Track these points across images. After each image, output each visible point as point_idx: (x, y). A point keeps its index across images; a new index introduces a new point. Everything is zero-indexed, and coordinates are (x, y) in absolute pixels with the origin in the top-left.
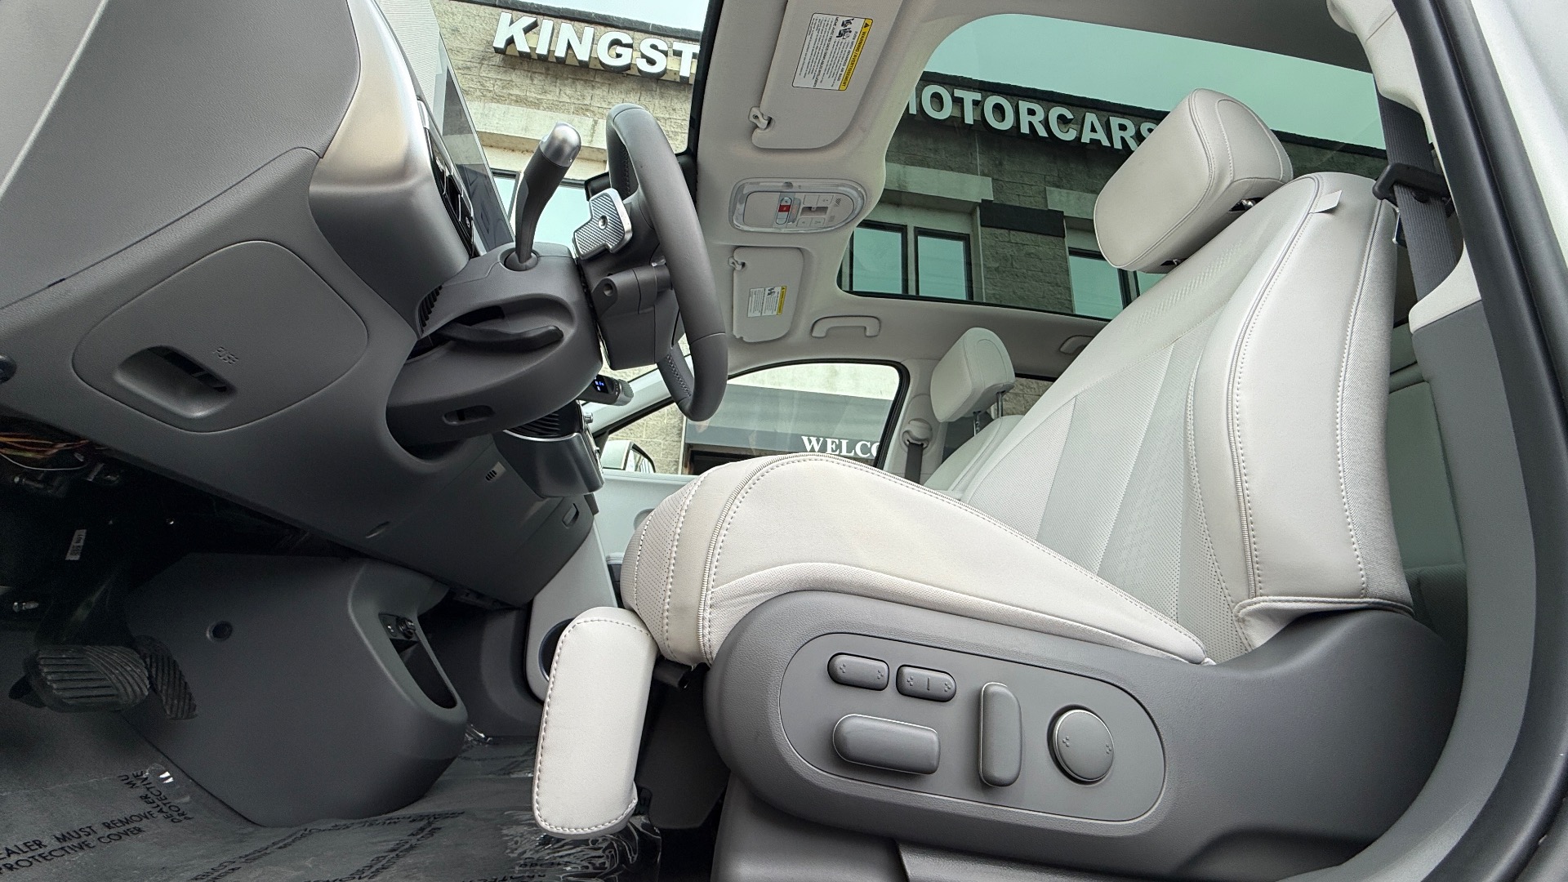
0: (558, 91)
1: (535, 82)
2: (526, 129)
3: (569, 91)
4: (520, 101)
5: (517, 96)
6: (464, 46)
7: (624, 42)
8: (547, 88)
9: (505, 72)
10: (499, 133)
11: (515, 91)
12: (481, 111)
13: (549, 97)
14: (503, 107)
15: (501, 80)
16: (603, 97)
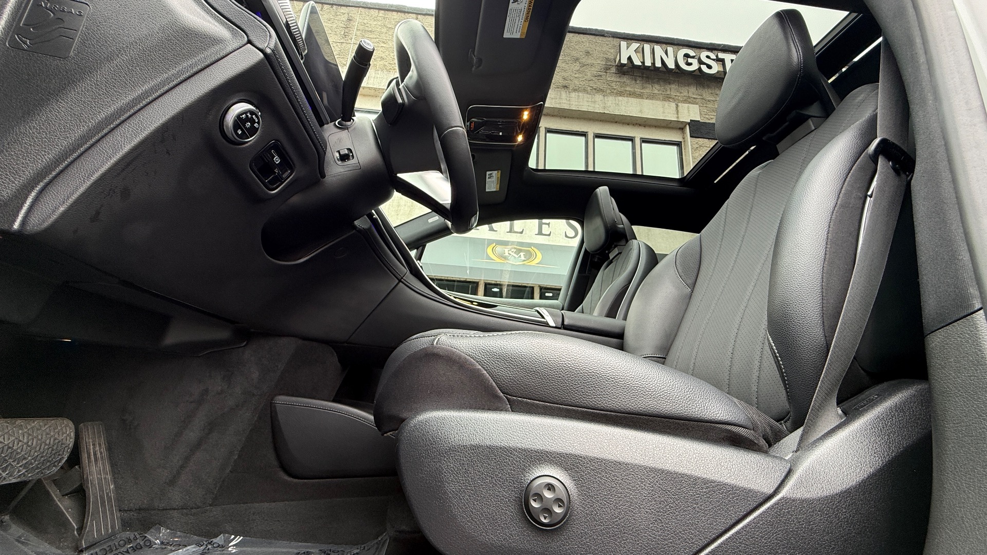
0: (651, 86)
1: (638, 82)
2: (641, 111)
3: (657, 86)
4: (632, 94)
5: (629, 91)
6: (593, 62)
7: (691, 55)
8: (645, 85)
9: (620, 77)
10: (627, 115)
11: (628, 89)
12: (614, 102)
13: (647, 91)
14: (626, 99)
15: (619, 82)
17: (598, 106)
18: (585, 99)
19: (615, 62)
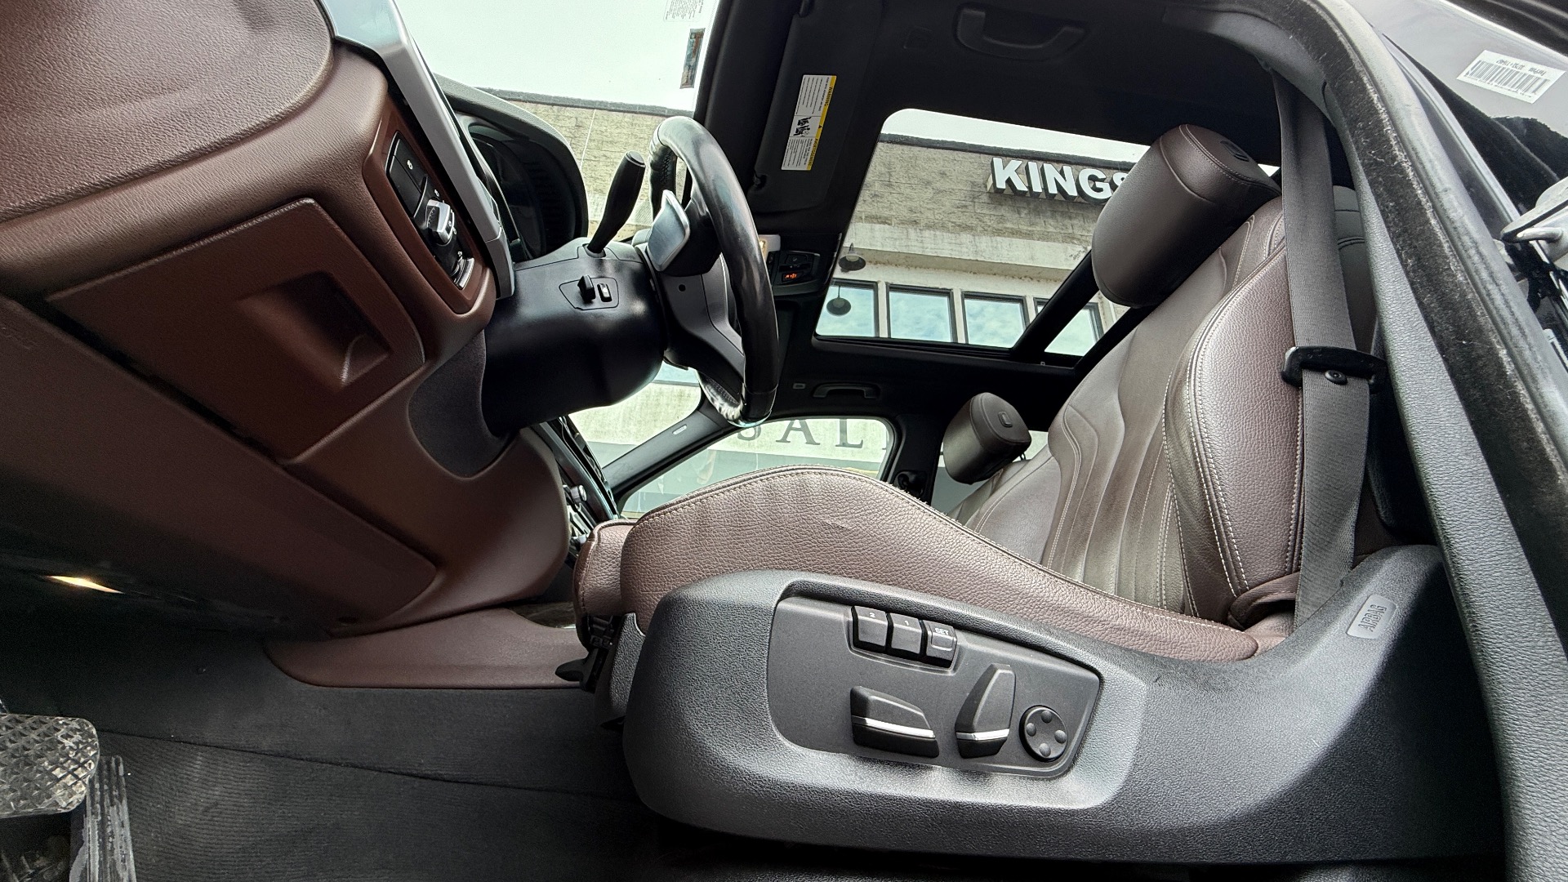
0: (1043, 221)
1: (1023, 215)
2: (1032, 258)
3: (1051, 221)
4: (1015, 233)
5: (1012, 229)
6: (952, 187)
8: (1033, 220)
9: (995, 208)
10: (1013, 263)
11: (1009, 225)
12: (990, 244)
13: (1038, 228)
14: (1007, 240)
15: (994, 215)
16: (1081, 226)
17: (965, 250)
18: (946, 241)
19: (986, 187)
